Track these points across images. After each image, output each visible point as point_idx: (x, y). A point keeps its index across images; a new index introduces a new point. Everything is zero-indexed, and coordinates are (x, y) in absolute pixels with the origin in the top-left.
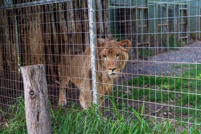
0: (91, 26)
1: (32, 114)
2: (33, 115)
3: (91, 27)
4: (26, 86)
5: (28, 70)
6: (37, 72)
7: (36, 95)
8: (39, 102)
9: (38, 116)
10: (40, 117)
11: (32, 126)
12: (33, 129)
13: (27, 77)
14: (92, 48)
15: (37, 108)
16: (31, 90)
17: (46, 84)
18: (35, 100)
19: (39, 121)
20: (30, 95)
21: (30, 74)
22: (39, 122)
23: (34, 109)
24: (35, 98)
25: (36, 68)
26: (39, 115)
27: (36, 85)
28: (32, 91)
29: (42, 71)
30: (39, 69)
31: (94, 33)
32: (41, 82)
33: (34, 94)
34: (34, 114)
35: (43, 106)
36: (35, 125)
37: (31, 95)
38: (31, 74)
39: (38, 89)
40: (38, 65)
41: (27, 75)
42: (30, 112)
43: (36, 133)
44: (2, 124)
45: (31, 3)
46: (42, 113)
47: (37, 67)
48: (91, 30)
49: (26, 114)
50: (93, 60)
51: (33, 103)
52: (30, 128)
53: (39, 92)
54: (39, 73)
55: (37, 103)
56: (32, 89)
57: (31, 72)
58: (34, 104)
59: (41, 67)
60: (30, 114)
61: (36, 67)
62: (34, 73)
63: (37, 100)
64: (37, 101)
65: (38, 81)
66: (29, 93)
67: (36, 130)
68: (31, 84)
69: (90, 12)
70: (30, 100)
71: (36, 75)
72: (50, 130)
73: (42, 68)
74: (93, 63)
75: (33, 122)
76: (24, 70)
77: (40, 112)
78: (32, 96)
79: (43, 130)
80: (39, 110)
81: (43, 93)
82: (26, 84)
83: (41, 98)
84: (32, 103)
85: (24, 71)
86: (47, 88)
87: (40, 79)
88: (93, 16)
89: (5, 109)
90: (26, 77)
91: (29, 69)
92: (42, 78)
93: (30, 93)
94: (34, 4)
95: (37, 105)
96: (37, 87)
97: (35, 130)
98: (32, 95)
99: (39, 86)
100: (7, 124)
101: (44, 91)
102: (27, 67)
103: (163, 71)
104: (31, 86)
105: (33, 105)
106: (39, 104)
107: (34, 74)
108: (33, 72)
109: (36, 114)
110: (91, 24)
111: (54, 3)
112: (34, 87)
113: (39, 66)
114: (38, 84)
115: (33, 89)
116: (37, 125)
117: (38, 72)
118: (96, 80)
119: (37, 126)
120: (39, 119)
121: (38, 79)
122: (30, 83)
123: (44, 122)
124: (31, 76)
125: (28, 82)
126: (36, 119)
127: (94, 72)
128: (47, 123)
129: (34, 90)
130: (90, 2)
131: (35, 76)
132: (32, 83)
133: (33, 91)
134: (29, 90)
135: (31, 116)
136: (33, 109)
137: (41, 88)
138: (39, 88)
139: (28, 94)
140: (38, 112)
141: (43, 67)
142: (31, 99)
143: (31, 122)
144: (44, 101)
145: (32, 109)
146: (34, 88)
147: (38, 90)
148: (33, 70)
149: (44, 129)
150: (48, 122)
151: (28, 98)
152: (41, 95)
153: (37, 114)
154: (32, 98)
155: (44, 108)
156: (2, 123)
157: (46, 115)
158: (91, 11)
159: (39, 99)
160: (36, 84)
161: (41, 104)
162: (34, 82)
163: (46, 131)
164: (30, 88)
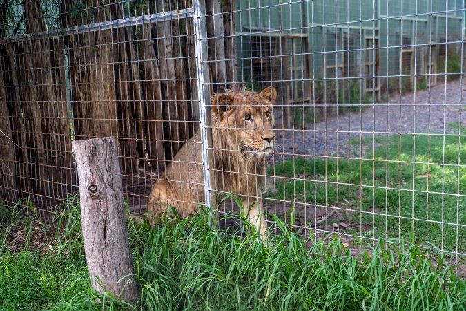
0: (199, 67)
1: (93, 227)
2: (95, 228)
3: (200, 69)
4: (83, 177)
5: (85, 148)
6: (101, 152)
7: (101, 192)
8: (107, 205)
9: (105, 229)
10: (108, 231)
11: (94, 248)
12: (96, 254)
13: (85, 160)
14: (203, 108)
15: (102, 215)
16: (92, 183)
17: (119, 173)
18: (98, 201)
19: (107, 239)
20: (89, 193)
21: (90, 155)
22: (107, 241)
23: (97, 218)
24: (98, 197)
25: (100, 144)
26: (107, 228)
27: (100, 174)
28: (93, 185)
29: (112, 149)
30: (105, 145)
31: (205, 81)
32: (109, 169)
33: (96, 190)
34: (98, 226)
35: (113, 212)
36: (99, 247)
37: (91, 193)
38: (92, 155)
39: (103, 181)
40: (103, 138)
41: (85, 157)
42: (90, 222)
43: (102, 260)
44: (43, 247)
45: (92, 25)
46: (111, 224)
47: (101, 141)
48: (200, 74)
49: (83, 227)
50: (204, 129)
51: (96, 207)
52: (90, 251)
53: (106, 186)
54: (105, 152)
55: (102, 207)
56: (93, 181)
57: (91, 151)
58: (98, 209)
59: (109, 141)
60: (90, 226)
61: (99, 141)
62: (97, 152)
63: (102, 201)
64: (102, 203)
65: (104, 167)
67: (101, 255)
68: (92, 173)
69: (198, 41)
70: (90, 201)
71: (101, 156)
72: (127, 254)
73: (111, 143)
74: (204, 135)
75: (96, 241)
76: (79, 148)
77: (107, 222)
78: (93, 194)
79: (115, 255)
80: (106, 219)
81: (112, 188)
82: (82, 173)
83: (109, 197)
84: (93, 207)
85: (79, 150)
86: (120, 180)
87: (107, 163)
88: (203, 49)
89: (47, 219)
90: (82, 160)
91: (87, 146)
92: (111, 162)
93: (89, 189)
94: (98, 27)
95: (102, 210)
96: (103, 178)
97: (99, 254)
98: (93, 192)
99: (105, 176)
100: (50, 246)
101: (115, 185)
102: (83, 143)
103: (335, 150)
104: (90, 175)
105: (96, 209)
106: (106, 209)
107: (96, 155)
108: (95, 151)
109: (101, 226)
110: (200, 64)
111: (132, 25)
112: (96, 177)
113: (105, 139)
114: (104, 171)
116: (103, 245)
117: (103, 151)
118: (210, 164)
119: (104, 247)
120: (107, 235)
121: (104, 164)
122: (89, 170)
123: (115, 241)
124: (91, 158)
125: (86, 168)
126: (102, 234)
127: (205, 150)
128: (120, 242)
129: (97, 184)
130: (197, 23)
131: (97, 157)
132: (93, 170)
133: (96, 186)
134: (87, 183)
135: (92, 230)
137: (110, 179)
138: (105, 180)
139: (87, 190)
140: (105, 223)
141: (113, 142)
142: (92, 199)
143: (92, 241)
144: (115, 202)
145: (94, 218)
146: (96, 181)
147: (104, 183)
148: (95, 148)
149: (115, 252)
150: (123, 242)
151: (86, 197)
152: (110, 191)
153: (103, 227)
154: (94, 199)
155: (116, 216)
156: (42, 244)
157: (119, 229)
158: (200, 40)
159: (106, 200)
160: (101, 172)
161: (111, 208)
162: (98, 168)
163: (120, 257)
164: (89, 180)
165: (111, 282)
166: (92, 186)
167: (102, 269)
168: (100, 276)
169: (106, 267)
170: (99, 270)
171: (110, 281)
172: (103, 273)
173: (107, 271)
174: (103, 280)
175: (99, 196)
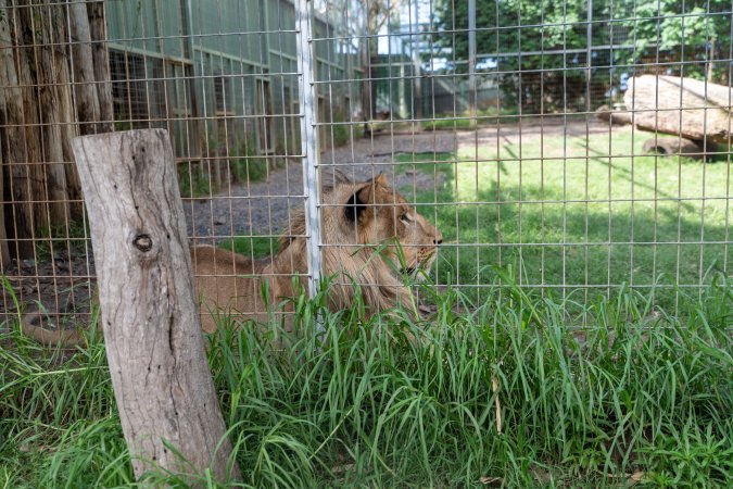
1: (147, 330)
2: (153, 330)
4: (114, 217)
5: (122, 149)
6: (155, 159)
7: (160, 250)
8: (173, 278)
9: (170, 332)
10: (178, 337)
11: (152, 376)
12: (156, 389)
13: (118, 179)
15: (164, 301)
16: (138, 229)
18: (155, 270)
19: (178, 352)
20: (136, 253)
21: (132, 165)
22: (178, 358)
23: (155, 308)
24: (155, 260)
25: (153, 141)
26: (174, 329)
27: (155, 211)
28: (141, 235)
30: (161, 146)
33: (150, 246)
34: (158, 327)
35: (185, 294)
36: (163, 372)
37: (139, 252)
38: (136, 164)
39: (163, 225)
40: (158, 130)
41: (119, 169)
42: (138, 320)
43: (171, 402)
46: (184, 319)
47: (154, 136)
48: (304, 22)
51: (150, 284)
52: (140, 388)
53: (168, 237)
54: (162, 160)
55: (165, 282)
56: (139, 225)
57: (134, 158)
58: (155, 288)
60: (141, 328)
61: (150, 135)
62: (147, 160)
63: (163, 269)
64: (163, 273)
65: (162, 194)
66: (130, 244)
67: (168, 391)
68: (137, 208)
70: (137, 269)
71: (154, 169)
75: (158, 358)
76: (105, 149)
77: (176, 317)
78: (143, 254)
79: (194, 387)
80: (174, 309)
81: (179, 241)
83: (175, 260)
84: (143, 284)
87: (167, 185)
90: (111, 178)
91: (127, 144)
93: (135, 243)
95: (164, 290)
96: (161, 219)
97: (164, 389)
98: (144, 249)
99: (166, 213)
101: (181, 235)
102: (116, 137)
104: (134, 212)
105: (150, 290)
106: (171, 286)
107: (145, 166)
108: (143, 157)
109: (164, 325)
112: (147, 217)
113: (161, 133)
114: (163, 204)
115: (143, 224)
116: (170, 368)
117: (158, 159)
119: (173, 373)
120: (176, 344)
121: (161, 188)
122: (129, 201)
123: (193, 355)
124: (134, 176)
125: (122, 196)
126: (167, 345)
128: (201, 358)
129: (150, 231)
131: (148, 173)
132: (140, 201)
133: (146, 236)
134: (126, 230)
135: (146, 336)
136: (152, 307)
137: (174, 221)
138: (166, 223)
139: (129, 247)
140: (172, 318)
142: (142, 268)
143: (147, 362)
144: (185, 272)
145: (148, 308)
146: (147, 224)
147: (165, 229)
148: (143, 150)
149: (195, 380)
150: (205, 357)
151: (125, 264)
152: (175, 249)
153: (167, 327)
154: (145, 265)
155: (189, 300)
157: (195, 330)
159: (170, 268)
160: (156, 204)
161: (181, 286)
162: (149, 196)
163: (204, 391)
164: (132, 224)
165: (194, 447)
166: (138, 237)
167: (172, 422)
168: (167, 438)
169: (180, 414)
170: (165, 424)
171: (190, 445)
172: (175, 429)
173: (184, 424)
174: (177, 446)
175: (157, 259)
